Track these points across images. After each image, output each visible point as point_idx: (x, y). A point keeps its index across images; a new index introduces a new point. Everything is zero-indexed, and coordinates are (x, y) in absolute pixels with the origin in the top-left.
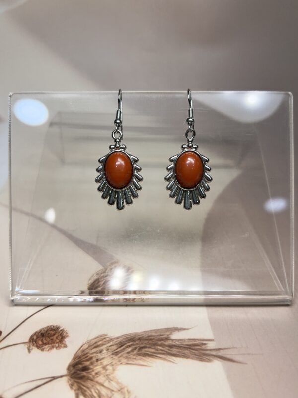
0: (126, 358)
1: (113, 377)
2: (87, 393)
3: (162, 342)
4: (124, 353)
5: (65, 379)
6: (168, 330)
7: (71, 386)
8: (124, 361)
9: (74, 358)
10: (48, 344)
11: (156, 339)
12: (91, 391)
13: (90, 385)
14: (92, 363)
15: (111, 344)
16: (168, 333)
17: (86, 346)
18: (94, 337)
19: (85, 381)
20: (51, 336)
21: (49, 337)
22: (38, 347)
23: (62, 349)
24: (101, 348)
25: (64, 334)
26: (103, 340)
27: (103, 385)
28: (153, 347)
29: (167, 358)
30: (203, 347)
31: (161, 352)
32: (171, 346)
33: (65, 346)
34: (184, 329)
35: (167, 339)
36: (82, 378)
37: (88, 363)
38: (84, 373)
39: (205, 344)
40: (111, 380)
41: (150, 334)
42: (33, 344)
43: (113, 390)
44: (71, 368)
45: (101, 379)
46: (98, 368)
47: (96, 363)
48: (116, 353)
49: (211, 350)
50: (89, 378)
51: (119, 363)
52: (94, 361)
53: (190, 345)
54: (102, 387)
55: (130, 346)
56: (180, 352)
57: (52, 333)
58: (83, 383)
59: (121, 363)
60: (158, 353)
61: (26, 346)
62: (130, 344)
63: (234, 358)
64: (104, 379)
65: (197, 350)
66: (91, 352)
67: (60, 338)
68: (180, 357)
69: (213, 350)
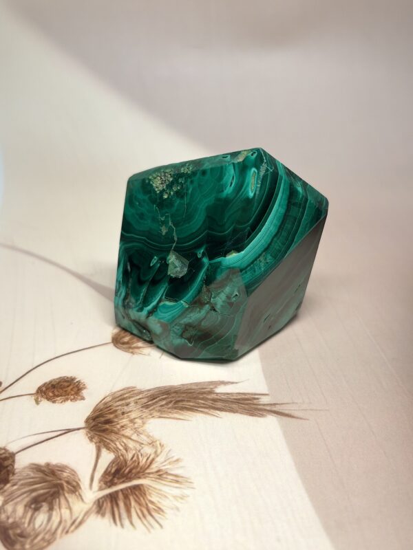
0: (159, 411)
1: (143, 431)
2: (110, 446)
3: (205, 395)
4: (157, 407)
5: (83, 432)
6: (211, 383)
7: (91, 439)
8: (158, 414)
9: (95, 411)
10: (61, 396)
11: (197, 392)
12: (115, 444)
13: (114, 438)
14: (116, 417)
15: (141, 396)
16: (211, 387)
17: (109, 399)
18: (119, 389)
19: (108, 434)
20: (64, 387)
21: (61, 388)
22: (48, 399)
23: (78, 401)
24: (129, 401)
26: (130, 392)
28: (193, 400)
29: (210, 412)
30: (255, 401)
31: (202, 405)
32: (215, 400)
33: (83, 399)
34: (233, 383)
36: (104, 431)
37: (111, 416)
38: (107, 426)
39: (258, 399)
40: (141, 434)
41: (189, 387)
42: (42, 396)
43: (143, 444)
44: (91, 421)
45: (128, 432)
46: (125, 421)
47: (122, 417)
48: (146, 406)
49: (264, 405)
50: (112, 431)
51: (150, 416)
52: (119, 414)
53: (239, 399)
54: (129, 440)
55: (164, 399)
56: (225, 406)
57: (66, 384)
58: (106, 436)
59: (153, 417)
60: (199, 407)
61: (33, 398)
62: (164, 397)
63: (292, 414)
64: (132, 432)
65: (247, 404)
66: (115, 405)
67: (75, 389)
68: (226, 411)
69: (268, 405)
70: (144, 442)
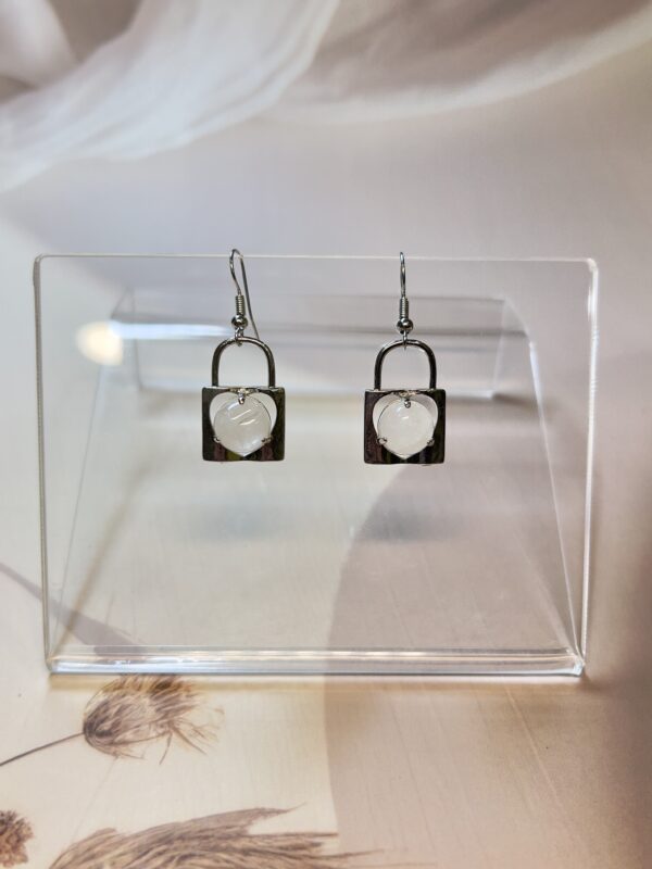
3: (230, 842)
6: (244, 814)
11: (216, 835)
15: (121, 850)
16: (243, 822)
17: (68, 858)
25: (24, 832)
26: (104, 841)
28: (211, 854)
30: (314, 851)
31: (225, 865)
32: (246, 852)
33: (25, 859)
34: (279, 812)
35: (240, 835)
39: (317, 845)
41: (203, 827)
49: (329, 858)
53: (287, 848)
55: (160, 854)
56: (262, 865)
57: (4, 827)
62: (161, 848)
67: (13, 840)
69: (335, 857)
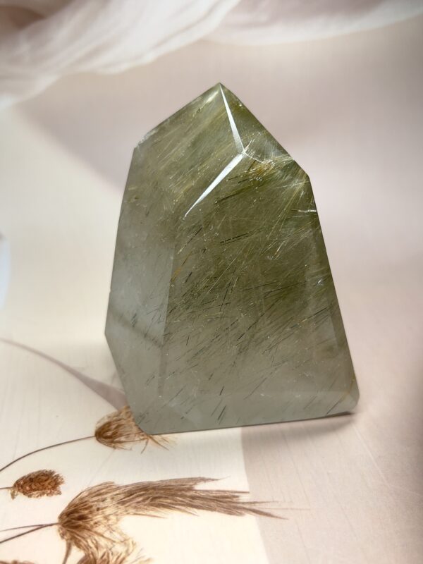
0: (135, 507)
1: (117, 528)
2: (81, 543)
3: (183, 492)
4: (133, 503)
5: (55, 528)
6: (191, 479)
7: (63, 536)
8: (134, 511)
9: (70, 506)
10: (38, 490)
11: (176, 488)
12: (87, 542)
13: (86, 536)
14: (91, 512)
15: (117, 492)
16: (191, 483)
17: (85, 494)
18: (96, 484)
19: (80, 531)
20: (42, 482)
21: (39, 483)
22: (25, 493)
23: (54, 496)
24: (105, 496)
25: (59, 480)
26: (107, 487)
27: (102, 536)
28: (170, 497)
29: (187, 510)
30: (235, 500)
31: (180, 503)
32: (193, 498)
33: (59, 493)
34: (213, 480)
35: (190, 489)
36: (77, 527)
38: (81, 523)
39: (237, 497)
40: (114, 531)
41: (168, 483)
42: (19, 490)
43: (114, 542)
44: (64, 517)
45: (100, 529)
46: (99, 518)
47: (96, 513)
48: (123, 503)
49: (243, 503)
50: (85, 528)
51: (125, 513)
52: (94, 510)
53: (218, 497)
54: (101, 538)
55: (141, 496)
56: (203, 504)
57: (44, 478)
58: (78, 533)
59: (128, 514)
60: (176, 504)
61: (10, 491)
62: (142, 493)
63: (272, 513)
64: (105, 529)
65: (226, 502)
66: (91, 501)
67: (53, 484)
68: (203, 508)
69: (248, 503)
70: (117, 541)
